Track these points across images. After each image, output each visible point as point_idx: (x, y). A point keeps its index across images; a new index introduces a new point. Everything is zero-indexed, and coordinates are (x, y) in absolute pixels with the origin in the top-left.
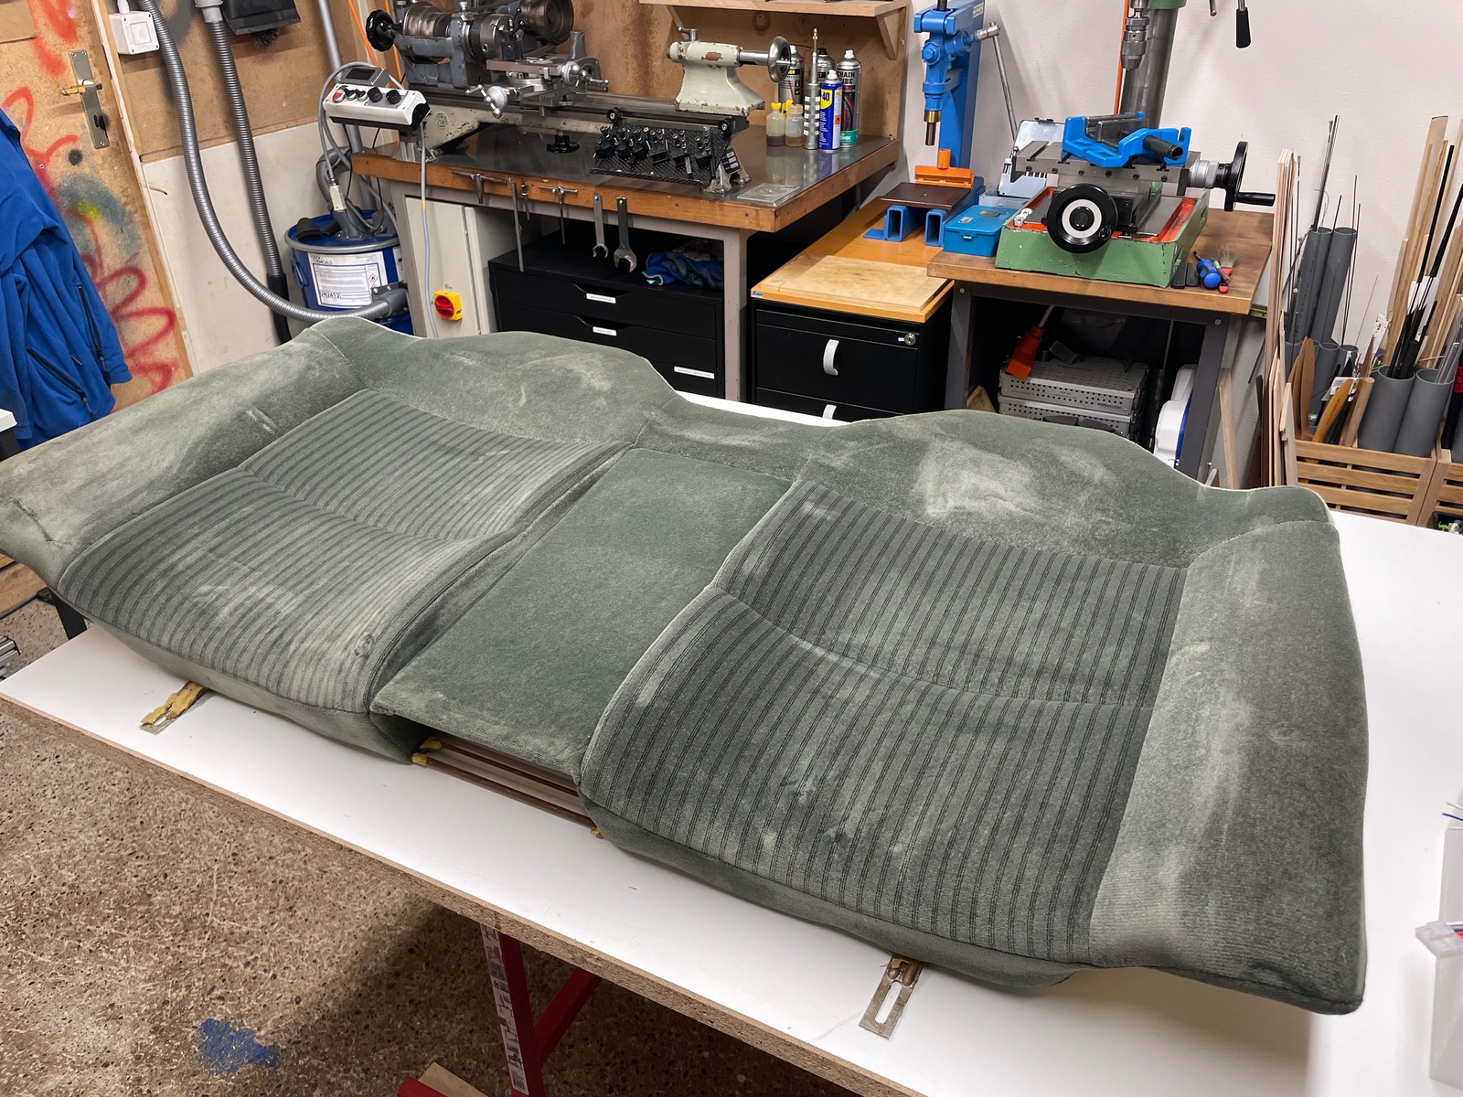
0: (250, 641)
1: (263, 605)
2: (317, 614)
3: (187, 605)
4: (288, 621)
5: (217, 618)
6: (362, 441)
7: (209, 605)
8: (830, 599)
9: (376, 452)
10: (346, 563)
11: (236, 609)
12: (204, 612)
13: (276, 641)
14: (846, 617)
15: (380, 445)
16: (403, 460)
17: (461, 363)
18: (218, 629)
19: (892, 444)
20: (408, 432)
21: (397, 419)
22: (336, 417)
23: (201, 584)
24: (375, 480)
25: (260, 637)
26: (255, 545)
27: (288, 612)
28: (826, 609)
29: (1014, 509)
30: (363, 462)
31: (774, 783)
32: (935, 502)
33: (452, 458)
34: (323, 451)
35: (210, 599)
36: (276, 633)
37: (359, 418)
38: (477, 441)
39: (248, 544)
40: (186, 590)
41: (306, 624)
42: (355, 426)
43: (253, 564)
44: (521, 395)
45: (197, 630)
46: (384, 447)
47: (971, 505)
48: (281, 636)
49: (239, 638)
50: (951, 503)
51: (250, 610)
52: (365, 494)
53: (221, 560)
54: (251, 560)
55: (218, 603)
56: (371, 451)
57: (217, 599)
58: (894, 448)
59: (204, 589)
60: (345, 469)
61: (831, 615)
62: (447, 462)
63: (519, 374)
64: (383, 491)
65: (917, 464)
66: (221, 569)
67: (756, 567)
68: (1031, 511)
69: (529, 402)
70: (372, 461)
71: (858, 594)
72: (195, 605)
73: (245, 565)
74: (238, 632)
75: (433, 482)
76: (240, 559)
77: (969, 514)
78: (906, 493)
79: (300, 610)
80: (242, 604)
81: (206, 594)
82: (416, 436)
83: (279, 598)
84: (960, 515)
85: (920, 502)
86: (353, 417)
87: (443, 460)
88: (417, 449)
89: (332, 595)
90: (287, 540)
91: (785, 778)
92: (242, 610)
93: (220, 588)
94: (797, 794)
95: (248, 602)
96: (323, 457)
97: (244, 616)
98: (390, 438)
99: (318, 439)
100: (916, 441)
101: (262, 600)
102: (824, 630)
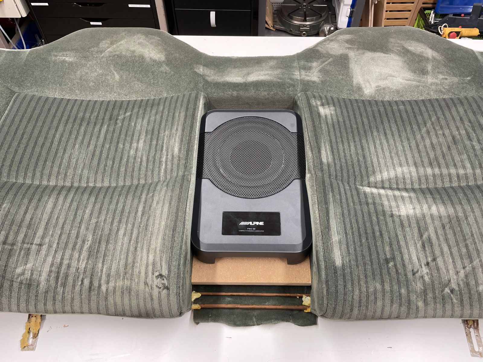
0: (73, 293)
1: (64, 267)
2: (103, 262)
3: (15, 285)
4: (88, 273)
5: (41, 286)
6: (40, 132)
7: (30, 280)
8: (361, 159)
9: (54, 136)
10: (94, 221)
11: (49, 276)
12: (29, 286)
13: (90, 288)
14: (373, 166)
15: (52, 131)
16: (73, 136)
17: (64, 61)
18: (46, 292)
19: (331, 59)
20: (62, 116)
21: (49, 110)
22: (13, 120)
23: (15, 268)
25: (78, 288)
26: (29, 227)
27: (84, 266)
28: (363, 166)
29: (403, 81)
30: (51, 145)
31: (410, 275)
32: (366, 87)
33: (102, 126)
34: (22, 146)
35: (28, 275)
36: (87, 282)
37: (27, 115)
38: (106, 110)
39: (24, 230)
40: (8, 276)
41: (102, 270)
42: (28, 122)
43: (37, 241)
44: (113, 74)
45: (33, 298)
46: (56, 131)
47: (383, 84)
48: (91, 283)
49: (64, 293)
50: (374, 85)
51: (58, 273)
52: (68, 167)
53: (15, 247)
54: (33, 239)
55: (34, 276)
56: (50, 136)
57: (32, 274)
58: (334, 61)
59: (19, 270)
60: (44, 154)
61: (367, 168)
62: (100, 130)
63: (104, 59)
64: (77, 161)
65: (349, 68)
66: (20, 252)
68: (411, 80)
70: (56, 143)
71: (369, 151)
72: (21, 283)
73: (32, 244)
74: (60, 290)
75: (103, 146)
76: (26, 241)
77: (384, 89)
78: (352, 86)
79: (90, 262)
80: (51, 271)
81: (23, 273)
82: (69, 117)
83: (70, 259)
84: (379, 90)
85: (360, 89)
86: (23, 116)
88: (76, 126)
89: (103, 246)
90: (46, 217)
91: (413, 271)
92: (53, 275)
93: (29, 266)
94: (422, 277)
95: (53, 269)
96: (25, 151)
97: (57, 278)
98: (55, 122)
99: (13, 139)
100: (341, 55)
101: (61, 264)
102: (368, 177)
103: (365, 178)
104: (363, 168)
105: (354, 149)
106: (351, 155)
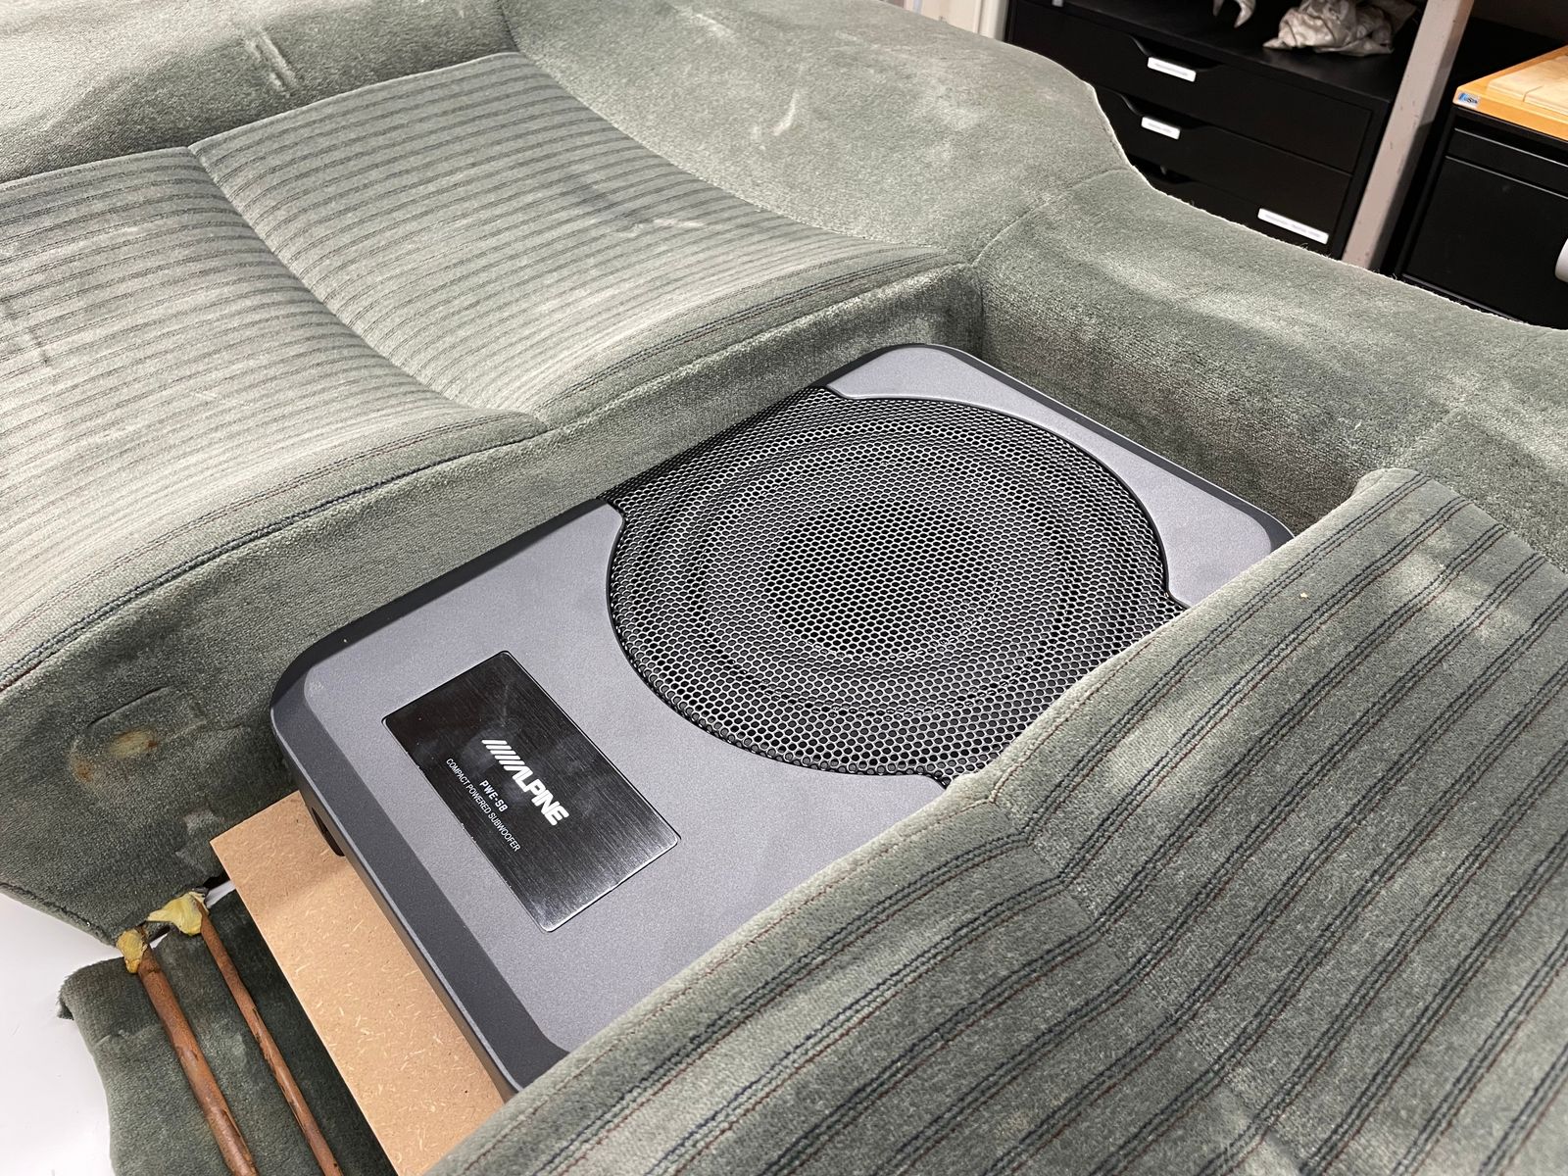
2: (54, 503)
6: (438, 146)
8: (1421, 974)
9: (450, 173)
10: (208, 396)
14: (1469, 1082)
15: (464, 161)
20: (537, 145)
24: (413, 226)
27: (20, 478)
28: (1393, 1020)
33: (586, 215)
34: (356, 149)
38: (658, 190)
42: (446, 113)
43: (56, 347)
46: (474, 165)
52: (377, 251)
54: (57, 339)
56: (443, 168)
60: (372, 192)
61: (1407, 1053)
62: (567, 222)
67: (1163, 767)
69: (796, 128)
70: (432, 187)
76: (41, 332)
82: (549, 157)
83: (34, 440)
87: (563, 215)
88: (531, 184)
89: (115, 466)
96: (347, 160)
102: (1359, 1113)
103: (1327, 1098)
104: (1376, 1030)
105: (1427, 890)
106: (1362, 897)
